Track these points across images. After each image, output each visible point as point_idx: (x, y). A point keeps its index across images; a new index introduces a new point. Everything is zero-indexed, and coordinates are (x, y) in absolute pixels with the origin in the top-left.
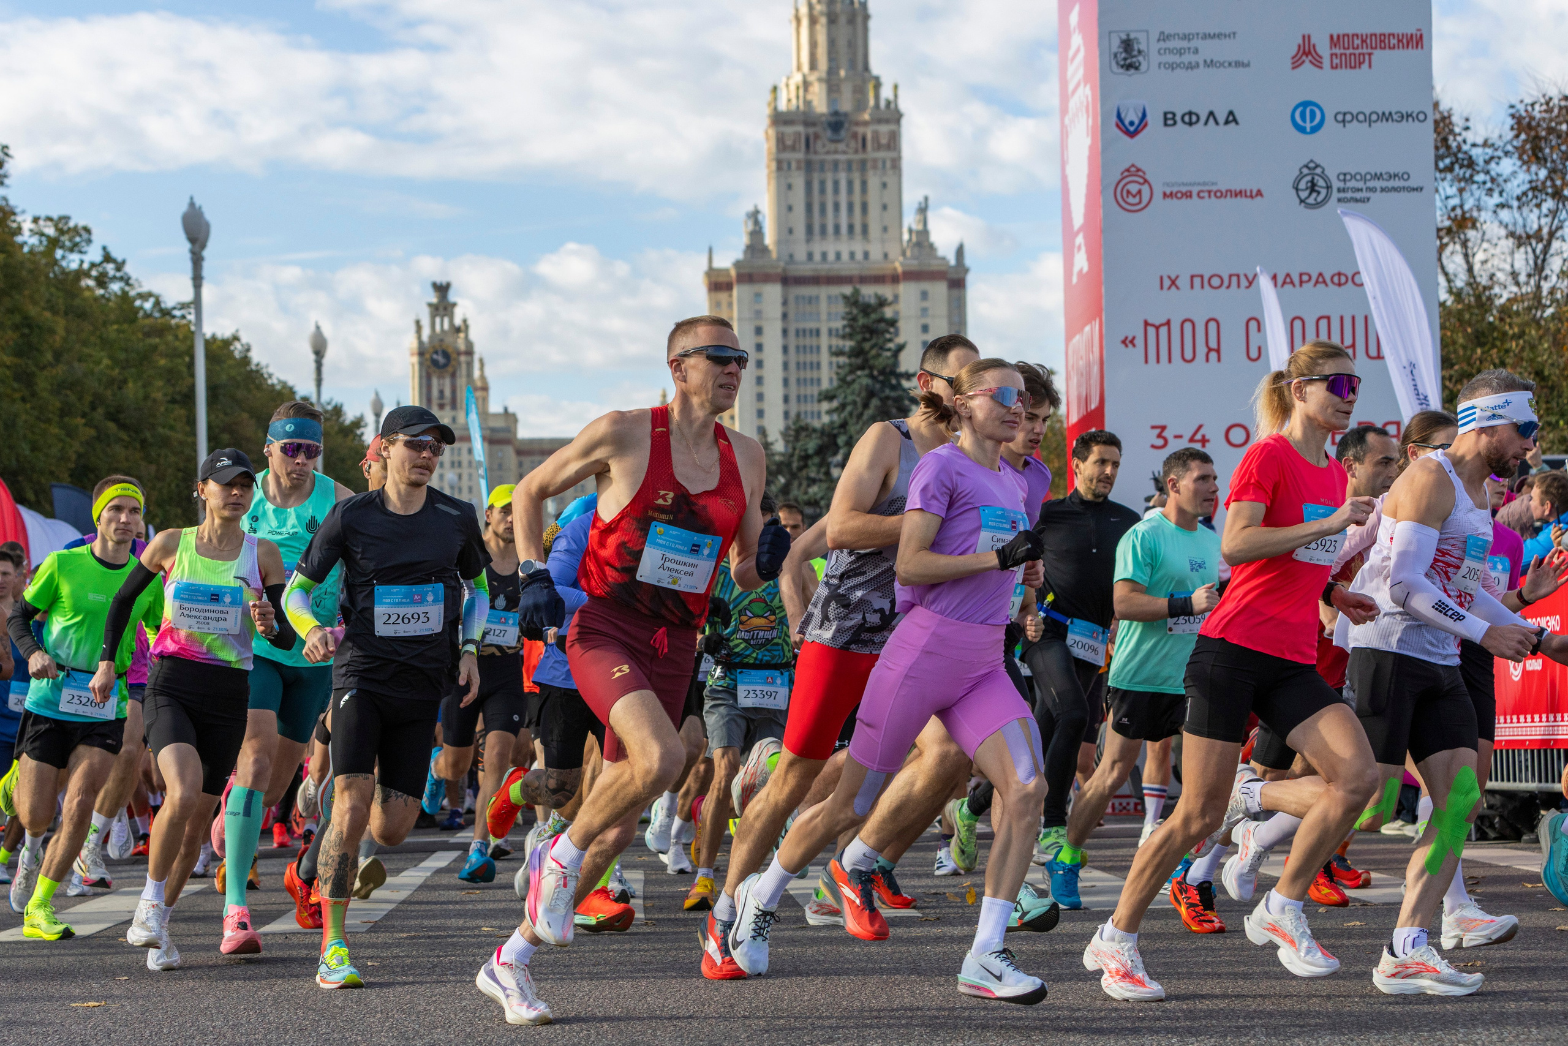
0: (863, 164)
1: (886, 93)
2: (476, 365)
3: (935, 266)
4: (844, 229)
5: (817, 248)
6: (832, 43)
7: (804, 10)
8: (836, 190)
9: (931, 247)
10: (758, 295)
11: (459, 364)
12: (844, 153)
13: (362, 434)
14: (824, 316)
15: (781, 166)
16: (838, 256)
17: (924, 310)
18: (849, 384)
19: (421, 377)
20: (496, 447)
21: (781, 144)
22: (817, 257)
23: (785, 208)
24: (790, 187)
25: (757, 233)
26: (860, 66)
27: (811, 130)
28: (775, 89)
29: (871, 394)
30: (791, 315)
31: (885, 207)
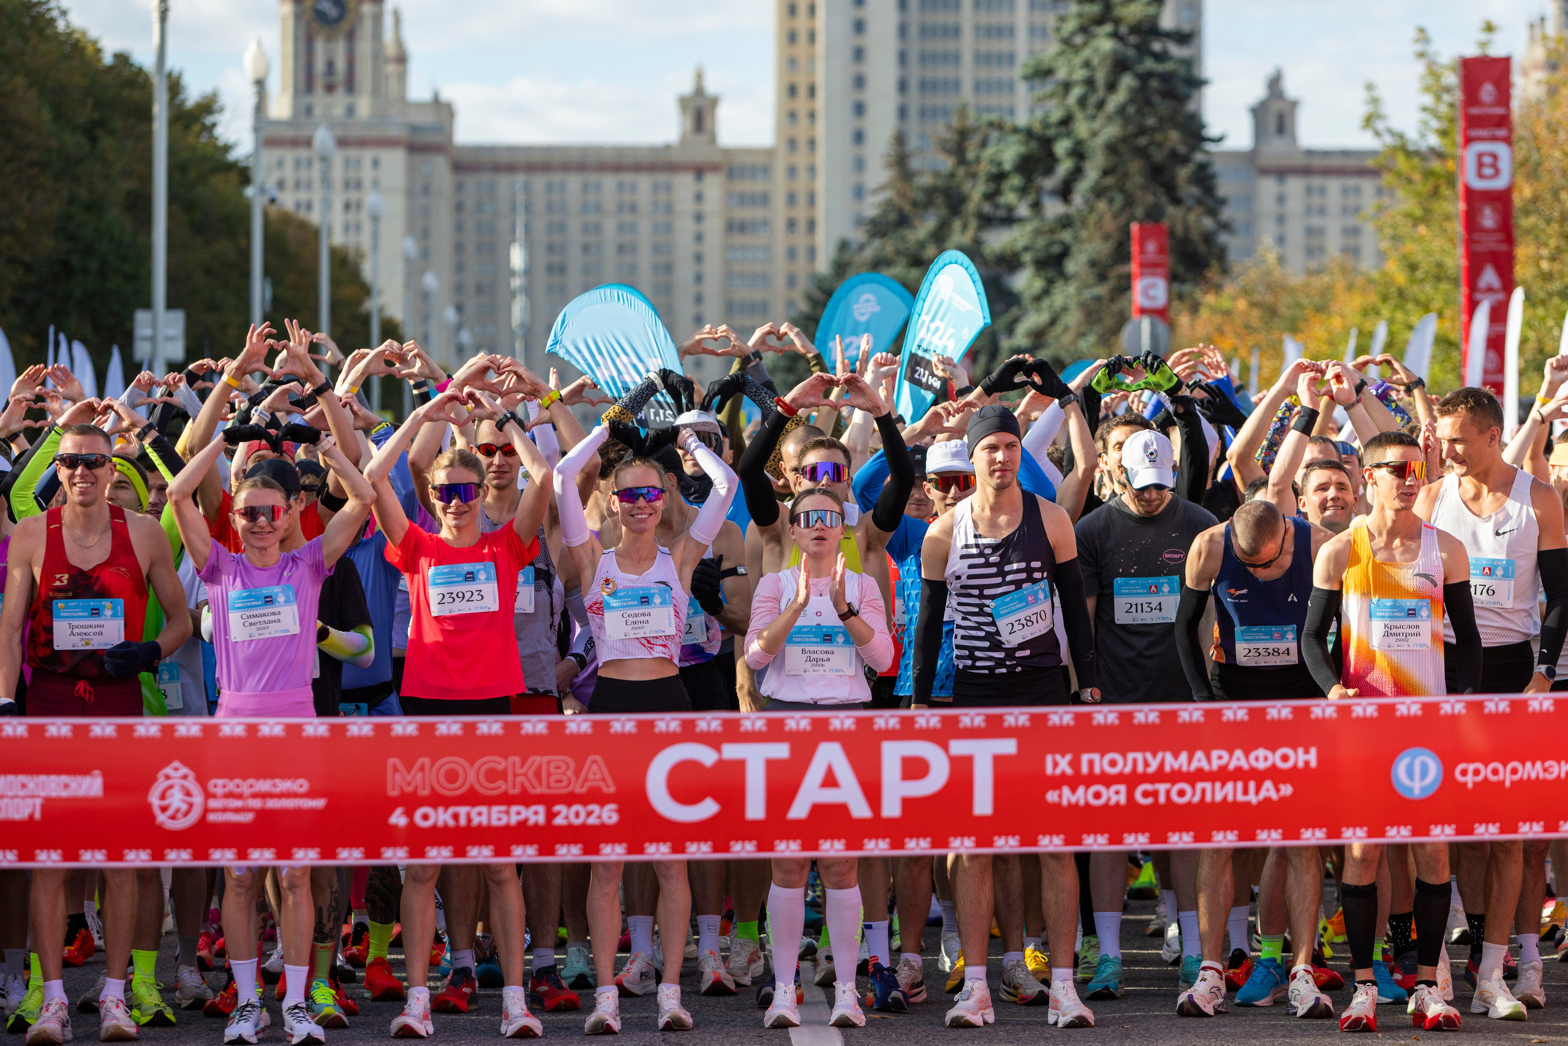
2: (388, 21)
11: (360, 18)
13: (214, 125)
18: (1076, 49)
19: (297, 39)
29: (1120, 66)
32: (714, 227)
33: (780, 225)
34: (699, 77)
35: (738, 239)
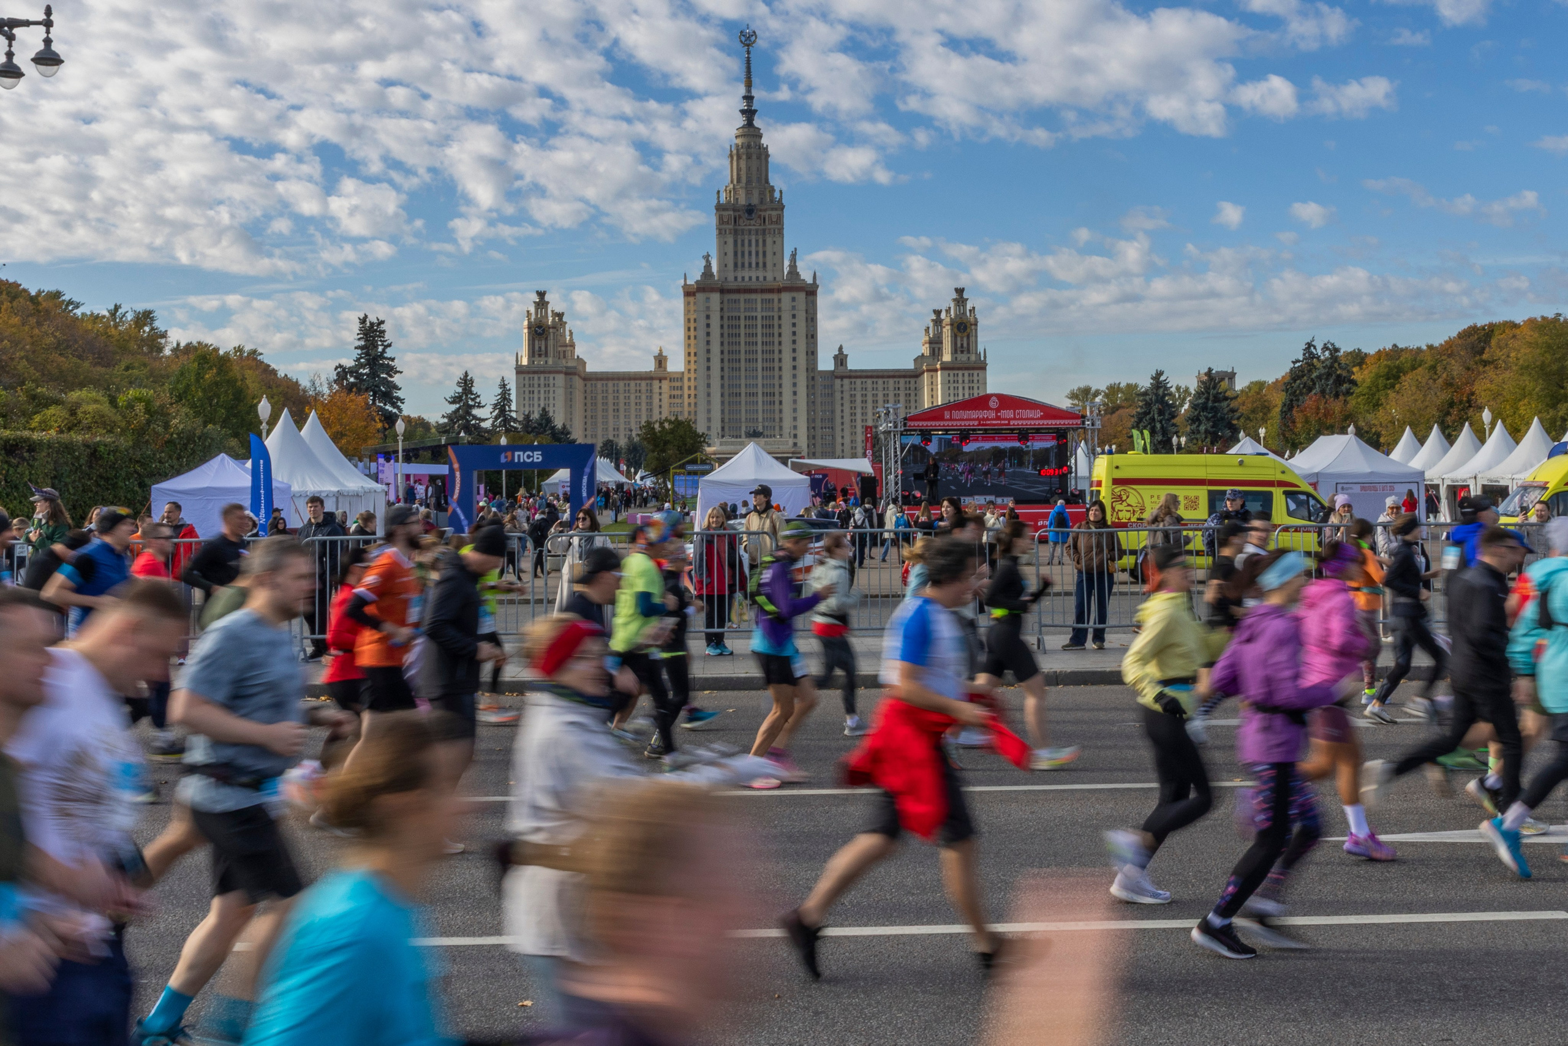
0: (764, 231)
1: (777, 195)
3: (799, 284)
4: (754, 265)
5: (739, 275)
6: (749, 169)
7: (735, 152)
8: (750, 245)
9: (798, 274)
10: (708, 299)
11: (549, 333)
12: (754, 224)
14: (742, 310)
15: (721, 232)
16: (750, 278)
17: (794, 308)
19: (529, 340)
20: (569, 377)
21: (721, 221)
22: (739, 279)
23: (722, 254)
24: (726, 243)
25: (708, 266)
26: (763, 181)
27: (737, 214)
28: (718, 192)
30: (725, 309)
31: (774, 254)
32: (665, 397)
33: (686, 396)
34: (661, 350)
35: (673, 401)
